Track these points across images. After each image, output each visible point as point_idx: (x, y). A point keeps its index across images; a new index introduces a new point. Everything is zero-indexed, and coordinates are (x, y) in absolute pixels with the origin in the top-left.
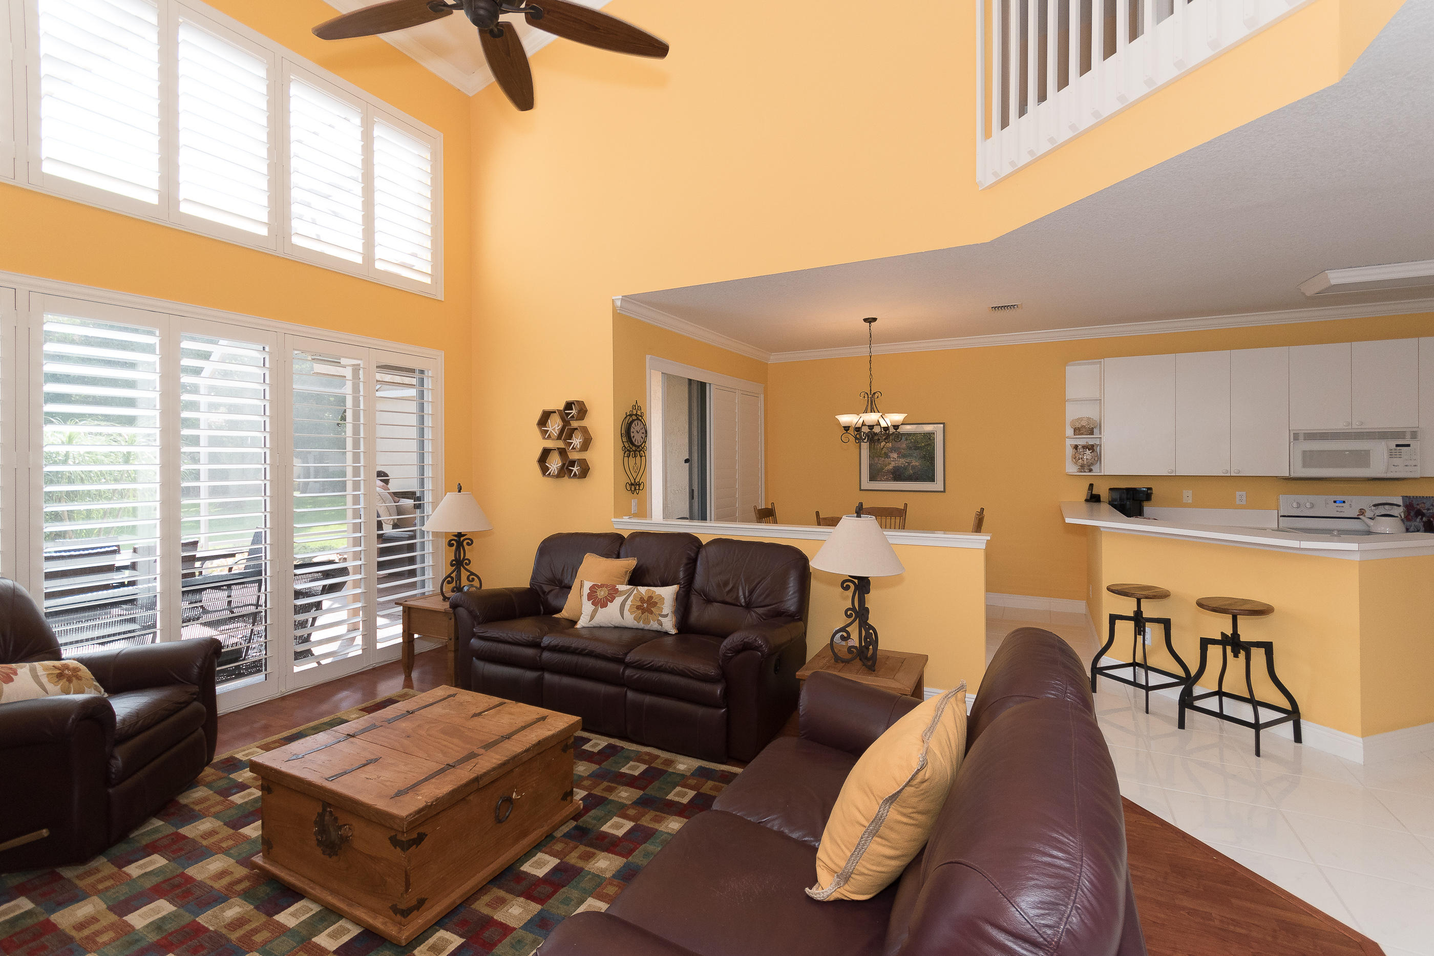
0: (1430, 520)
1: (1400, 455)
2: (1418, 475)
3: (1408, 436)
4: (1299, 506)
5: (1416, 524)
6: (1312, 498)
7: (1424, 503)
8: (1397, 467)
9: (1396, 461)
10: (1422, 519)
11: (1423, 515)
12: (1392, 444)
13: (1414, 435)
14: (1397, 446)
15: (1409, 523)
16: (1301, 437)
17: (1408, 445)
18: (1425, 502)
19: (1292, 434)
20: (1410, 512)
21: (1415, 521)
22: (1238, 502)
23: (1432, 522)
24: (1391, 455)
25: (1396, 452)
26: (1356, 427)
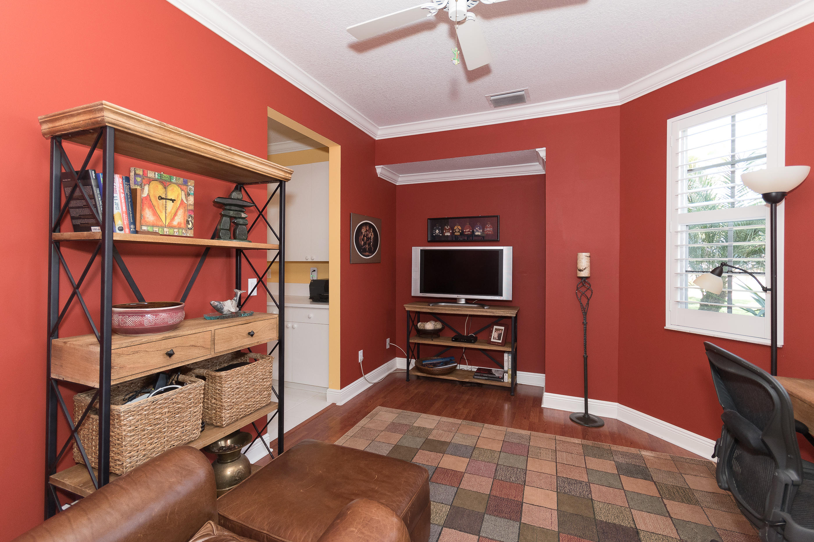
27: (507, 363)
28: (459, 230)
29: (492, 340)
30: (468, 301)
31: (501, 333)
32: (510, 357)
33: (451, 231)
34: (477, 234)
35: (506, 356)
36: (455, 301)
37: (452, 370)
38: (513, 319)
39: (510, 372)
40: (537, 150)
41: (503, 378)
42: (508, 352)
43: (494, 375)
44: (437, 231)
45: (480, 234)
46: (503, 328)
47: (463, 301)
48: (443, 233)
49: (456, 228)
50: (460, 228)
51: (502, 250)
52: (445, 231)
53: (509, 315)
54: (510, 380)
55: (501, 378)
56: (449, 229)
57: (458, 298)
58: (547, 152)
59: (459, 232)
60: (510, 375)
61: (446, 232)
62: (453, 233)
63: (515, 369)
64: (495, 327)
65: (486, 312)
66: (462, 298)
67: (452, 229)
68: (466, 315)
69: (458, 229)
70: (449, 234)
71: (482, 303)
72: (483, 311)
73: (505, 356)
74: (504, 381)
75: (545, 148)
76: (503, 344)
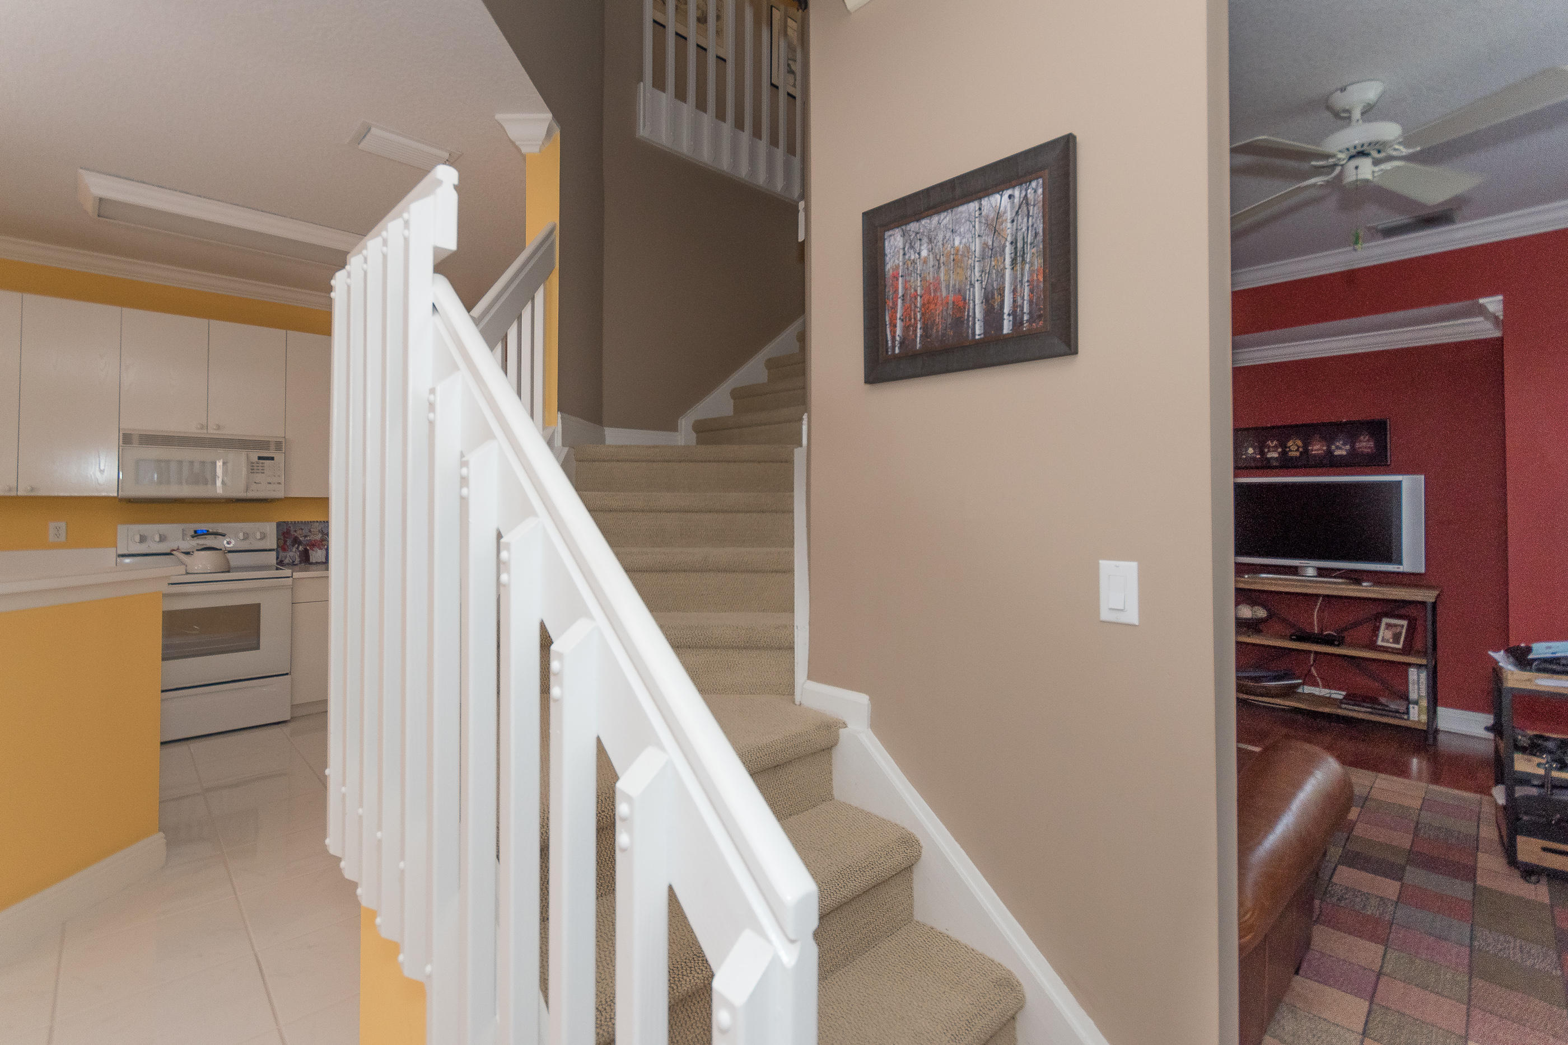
0: (306, 548)
1: (263, 470)
2: (280, 494)
3: (272, 446)
4: (143, 539)
5: (291, 554)
6: (163, 528)
8: (258, 485)
9: (258, 477)
10: (298, 548)
11: (300, 543)
12: (254, 456)
13: (278, 446)
14: (260, 458)
15: (282, 554)
16: (135, 440)
17: (272, 459)
18: (303, 528)
19: (121, 435)
20: (287, 541)
21: (291, 551)
22: (53, 541)
23: (308, 550)
24: (252, 469)
25: (258, 470)
26: (212, 432)
27: (1416, 686)
28: (1299, 447)
29: (1380, 643)
30: (1322, 572)
31: (1400, 633)
32: (1423, 675)
33: (1280, 450)
34: (1337, 453)
35: (1413, 673)
36: (1294, 570)
37: (1289, 692)
38: (1429, 608)
39: (1424, 703)
40: (1481, 301)
41: (1407, 713)
42: (1419, 666)
43: (1387, 706)
44: (1251, 451)
45: (1344, 453)
46: (1405, 623)
47: (1311, 572)
48: (1262, 453)
49: (1290, 443)
50: (1299, 443)
51: (1400, 483)
52: (1266, 450)
53: (1419, 598)
54: (1424, 718)
55: (1403, 713)
56: (1276, 447)
57: (1301, 566)
58: (1506, 304)
59: (1297, 450)
60: (1425, 710)
61: (1269, 451)
62: (1284, 453)
63: (1434, 701)
64: (1385, 621)
65: (1367, 591)
66: (1310, 567)
67: (1283, 445)
68: (1317, 596)
69: (1297, 445)
70: (1275, 455)
71: (1355, 577)
72: (1359, 591)
73: (1410, 673)
74: (1409, 717)
75: (1500, 297)
76: (1406, 650)
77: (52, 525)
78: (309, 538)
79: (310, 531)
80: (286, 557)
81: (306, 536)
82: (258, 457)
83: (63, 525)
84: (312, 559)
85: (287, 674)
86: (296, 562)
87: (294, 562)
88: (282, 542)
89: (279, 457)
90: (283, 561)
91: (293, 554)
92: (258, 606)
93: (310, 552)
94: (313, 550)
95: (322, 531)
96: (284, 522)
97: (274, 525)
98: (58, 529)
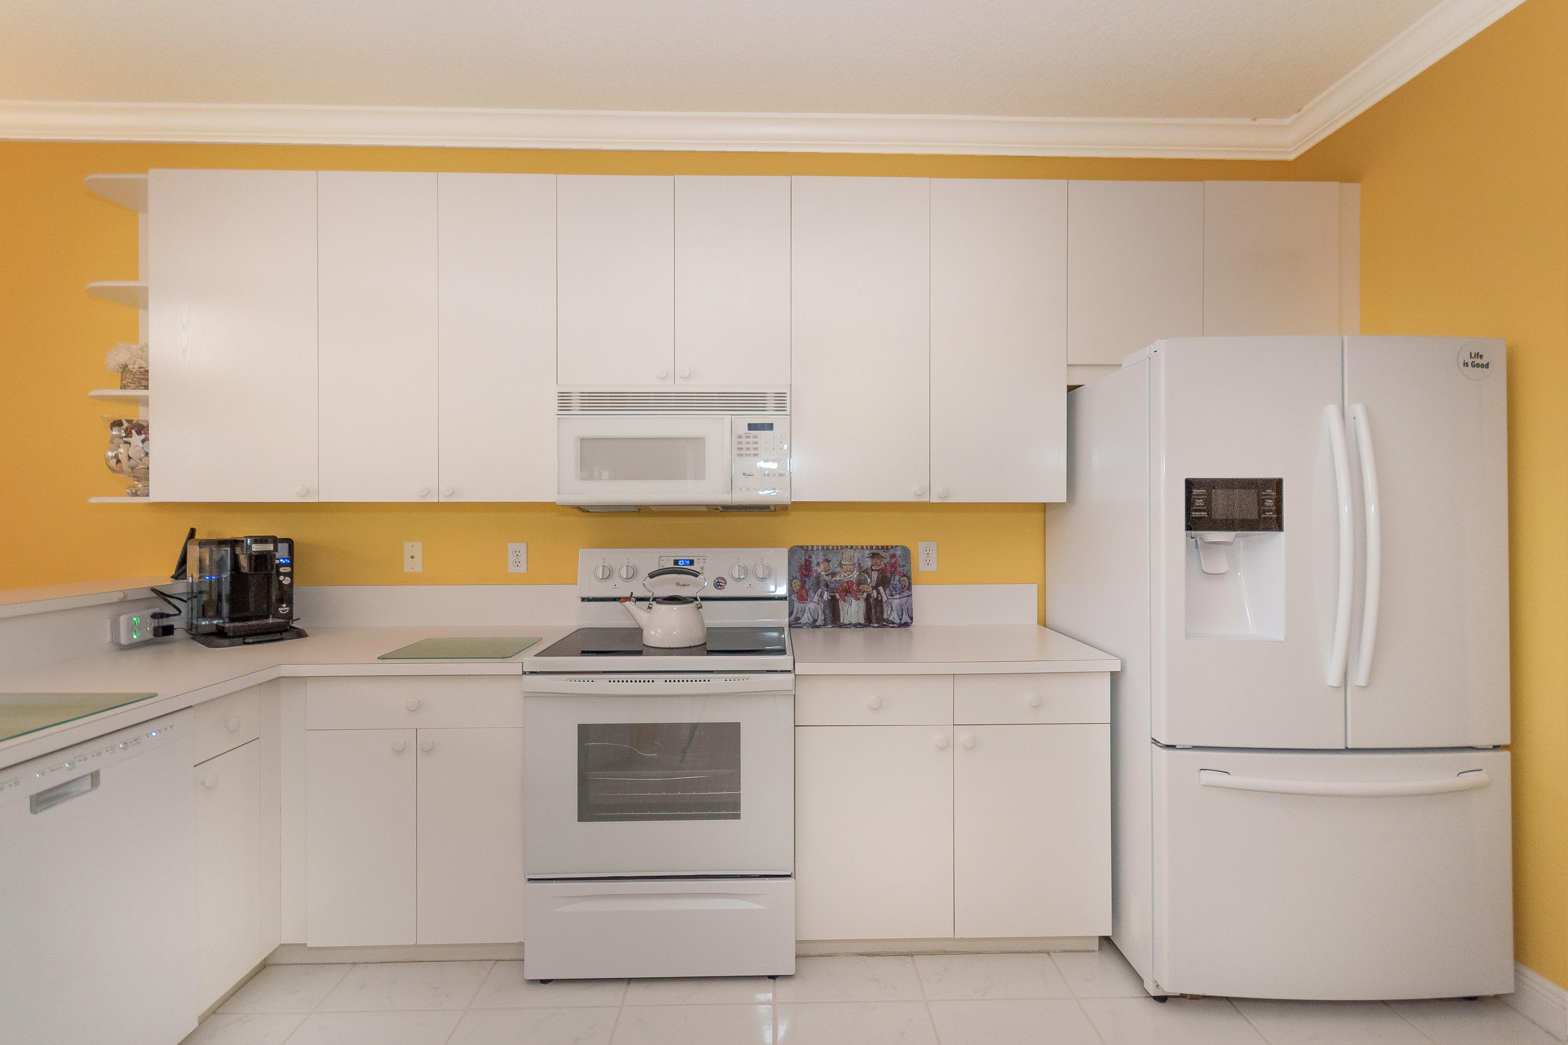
0: (835, 596)
1: (755, 449)
3: (771, 404)
4: (609, 573)
7: (829, 561)
8: (749, 479)
9: (747, 464)
12: (742, 421)
13: (780, 400)
14: (752, 427)
16: (576, 403)
17: (770, 427)
19: (555, 394)
22: (512, 569)
23: (837, 600)
24: (739, 449)
26: (680, 382)
77: (511, 547)
78: (838, 578)
79: (841, 565)
80: (803, 611)
81: (834, 574)
82: (749, 425)
83: (522, 547)
84: (844, 618)
85: (789, 876)
86: (817, 624)
87: (815, 621)
88: (797, 584)
89: (779, 422)
90: (799, 619)
91: (814, 606)
92: (734, 729)
93: (841, 603)
94: (845, 601)
95: (859, 564)
96: (802, 547)
97: (784, 553)
98: (517, 553)
